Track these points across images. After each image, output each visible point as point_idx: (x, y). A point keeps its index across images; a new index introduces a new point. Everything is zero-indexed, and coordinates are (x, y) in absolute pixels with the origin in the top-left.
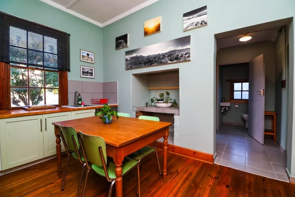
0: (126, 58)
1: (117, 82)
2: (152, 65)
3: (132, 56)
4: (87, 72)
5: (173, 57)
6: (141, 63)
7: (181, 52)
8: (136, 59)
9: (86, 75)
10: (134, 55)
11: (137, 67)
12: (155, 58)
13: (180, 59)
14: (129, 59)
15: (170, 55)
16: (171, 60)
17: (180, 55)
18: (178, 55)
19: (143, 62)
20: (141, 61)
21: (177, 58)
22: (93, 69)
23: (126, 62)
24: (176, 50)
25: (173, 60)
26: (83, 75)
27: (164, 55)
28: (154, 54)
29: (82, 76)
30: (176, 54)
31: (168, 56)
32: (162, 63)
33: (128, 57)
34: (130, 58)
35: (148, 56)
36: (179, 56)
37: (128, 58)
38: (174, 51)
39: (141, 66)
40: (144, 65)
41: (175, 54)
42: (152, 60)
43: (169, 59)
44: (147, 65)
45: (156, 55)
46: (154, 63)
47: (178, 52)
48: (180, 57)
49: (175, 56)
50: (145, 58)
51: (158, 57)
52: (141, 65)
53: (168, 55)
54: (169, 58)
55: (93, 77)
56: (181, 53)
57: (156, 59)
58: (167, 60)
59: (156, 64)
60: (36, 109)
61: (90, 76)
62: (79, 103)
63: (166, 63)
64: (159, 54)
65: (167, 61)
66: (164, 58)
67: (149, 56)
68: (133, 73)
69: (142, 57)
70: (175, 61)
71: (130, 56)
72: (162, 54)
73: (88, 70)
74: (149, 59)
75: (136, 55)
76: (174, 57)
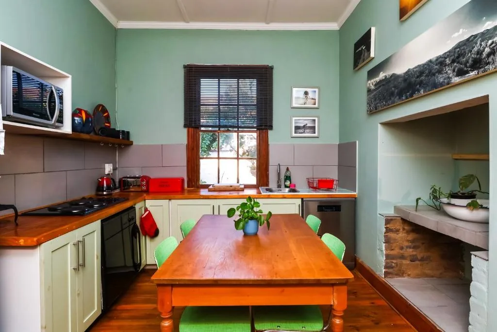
0: (368, 85)
1: (356, 142)
2: (415, 96)
3: (377, 79)
4: (304, 126)
5: (467, 62)
6: (392, 94)
7: (490, 38)
8: (383, 85)
9: (302, 133)
10: (382, 76)
11: (385, 105)
12: (421, 73)
13: (488, 63)
14: (373, 87)
15: (458, 57)
16: (461, 73)
17: (487, 50)
18: (480, 53)
19: (396, 91)
20: (393, 89)
21: (478, 63)
22: (316, 119)
23: (368, 95)
24: (475, 36)
25: (467, 72)
26: (295, 133)
27: (441, 62)
28: (420, 64)
29: (294, 135)
30: (476, 49)
31: (453, 61)
32: (437, 88)
33: (372, 83)
34: (375, 85)
35: (406, 73)
36: (484, 55)
37: (371, 85)
38: (468, 40)
39: (393, 102)
40: (399, 98)
41: (471, 51)
42: (415, 81)
43: (454, 71)
44: (404, 98)
45: (424, 65)
46: (419, 91)
47: (481, 41)
48: (489, 55)
49: (471, 56)
50: (400, 80)
51: (427, 72)
52: (392, 99)
53: (453, 57)
54: (456, 66)
55: (316, 135)
56: (490, 42)
57: (423, 78)
58: (450, 76)
59: (422, 92)
60: (218, 190)
61: (308, 133)
62: (286, 183)
63: (448, 86)
64: (430, 61)
65: (449, 78)
66: (442, 70)
67: (409, 70)
68: (381, 122)
69: (394, 77)
70: (473, 74)
71: (375, 80)
72: (438, 58)
73: (306, 122)
74: (408, 81)
75: (384, 74)
76: (470, 61)
